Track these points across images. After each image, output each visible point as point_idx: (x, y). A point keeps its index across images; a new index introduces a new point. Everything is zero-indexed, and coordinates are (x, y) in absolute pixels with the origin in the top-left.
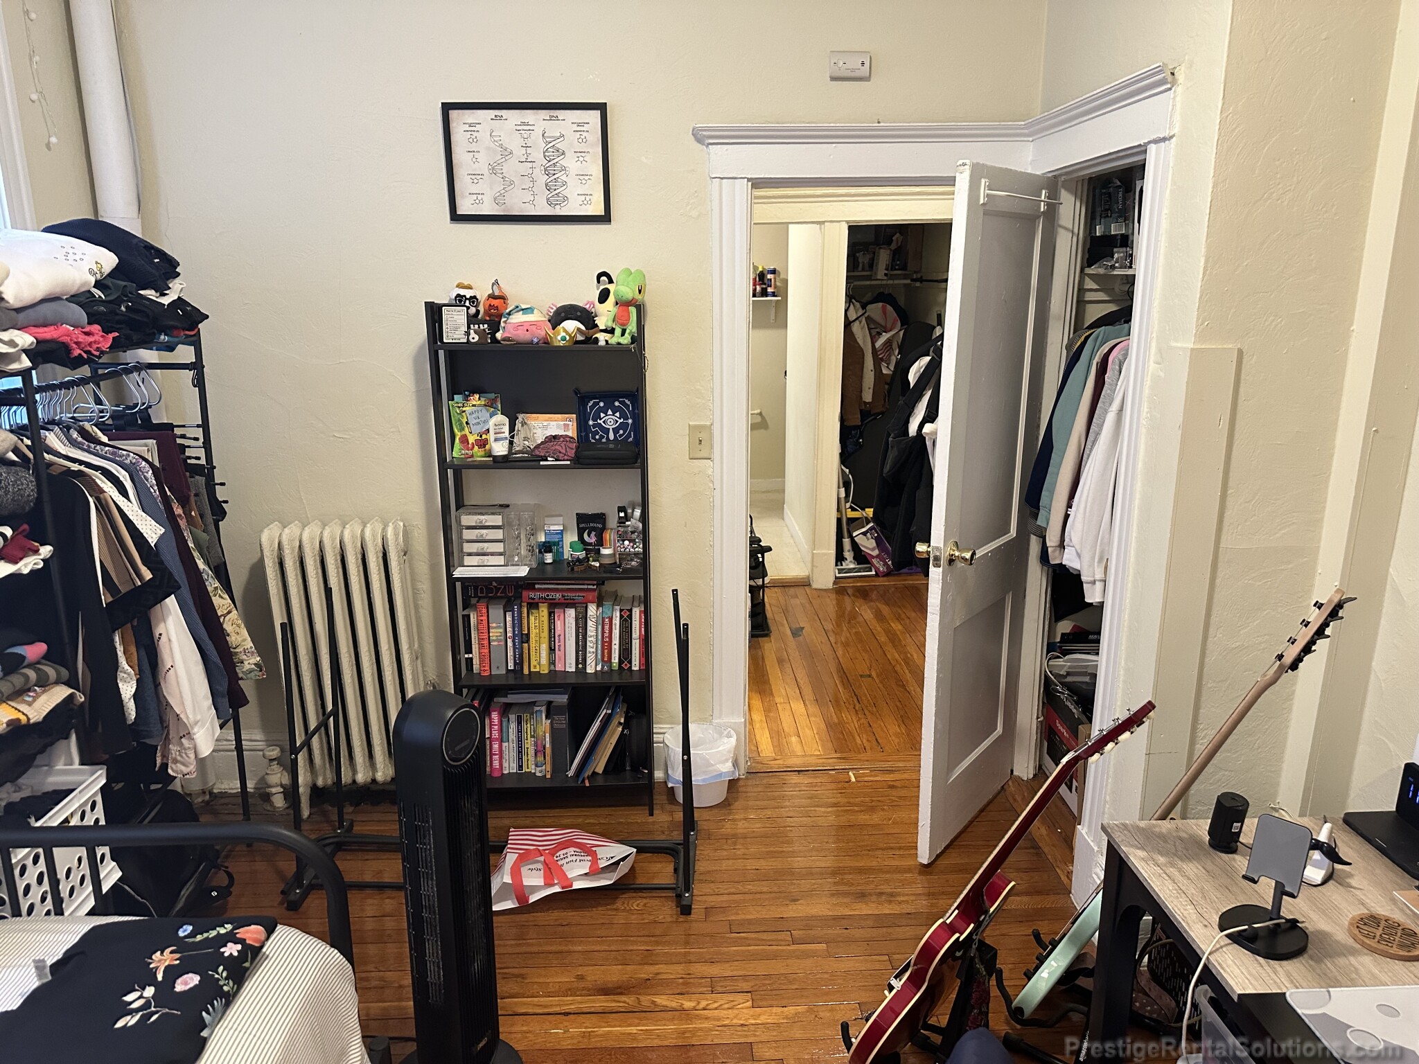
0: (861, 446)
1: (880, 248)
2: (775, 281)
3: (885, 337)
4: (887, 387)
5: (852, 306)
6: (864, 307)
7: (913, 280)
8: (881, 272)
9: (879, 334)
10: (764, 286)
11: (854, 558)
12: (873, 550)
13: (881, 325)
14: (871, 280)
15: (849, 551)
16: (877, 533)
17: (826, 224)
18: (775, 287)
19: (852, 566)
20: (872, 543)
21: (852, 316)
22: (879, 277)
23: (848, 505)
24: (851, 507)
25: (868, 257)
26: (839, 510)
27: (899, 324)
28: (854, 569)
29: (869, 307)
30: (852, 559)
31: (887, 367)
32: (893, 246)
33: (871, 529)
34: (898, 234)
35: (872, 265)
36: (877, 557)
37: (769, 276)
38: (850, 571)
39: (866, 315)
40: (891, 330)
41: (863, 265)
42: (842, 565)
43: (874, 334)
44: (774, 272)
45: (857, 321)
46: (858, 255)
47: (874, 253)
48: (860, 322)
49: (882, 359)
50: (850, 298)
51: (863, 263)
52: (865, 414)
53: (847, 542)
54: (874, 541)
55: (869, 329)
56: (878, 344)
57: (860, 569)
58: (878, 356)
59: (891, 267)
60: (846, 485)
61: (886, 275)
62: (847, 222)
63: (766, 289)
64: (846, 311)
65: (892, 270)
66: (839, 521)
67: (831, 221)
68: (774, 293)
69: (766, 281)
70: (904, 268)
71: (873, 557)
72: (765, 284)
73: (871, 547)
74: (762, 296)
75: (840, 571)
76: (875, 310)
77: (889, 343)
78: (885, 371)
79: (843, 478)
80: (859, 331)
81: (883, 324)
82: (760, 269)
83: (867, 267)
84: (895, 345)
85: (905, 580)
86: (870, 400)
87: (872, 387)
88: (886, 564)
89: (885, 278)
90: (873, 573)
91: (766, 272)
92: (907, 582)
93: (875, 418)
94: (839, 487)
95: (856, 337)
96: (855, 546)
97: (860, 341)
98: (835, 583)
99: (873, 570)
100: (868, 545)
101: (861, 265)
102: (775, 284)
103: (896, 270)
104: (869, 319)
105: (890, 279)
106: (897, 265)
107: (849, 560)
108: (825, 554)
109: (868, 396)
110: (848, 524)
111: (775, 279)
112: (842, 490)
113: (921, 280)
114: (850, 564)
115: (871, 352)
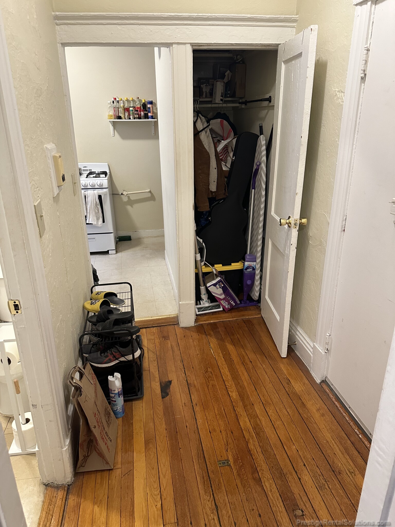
0: (210, 222)
1: (217, 81)
2: (153, 109)
3: (223, 143)
4: (226, 179)
5: (199, 119)
6: (208, 122)
7: (240, 103)
8: (218, 98)
9: (219, 141)
10: (146, 112)
11: (208, 298)
12: (221, 295)
13: (220, 136)
14: (212, 104)
15: (205, 294)
16: (223, 284)
17: (174, 46)
18: (153, 113)
19: (207, 305)
20: (220, 291)
21: (200, 126)
22: (217, 102)
23: (203, 263)
24: (205, 264)
25: (209, 87)
26: (196, 267)
27: (232, 134)
28: (209, 307)
29: (212, 122)
30: (207, 300)
31: (225, 165)
32: (226, 80)
33: (219, 282)
34: (228, 71)
35: (211, 94)
36: (224, 299)
37: (149, 106)
38: (206, 308)
39: (210, 127)
40: (227, 139)
41: (206, 94)
42: (200, 304)
43: (215, 141)
44: (151, 103)
45: (204, 132)
46: (202, 86)
47: (213, 85)
48: (206, 132)
49: (222, 160)
50: (197, 112)
51: (206, 92)
52: (212, 200)
53: (203, 288)
54: (221, 289)
55: (213, 138)
56: (219, 148)
57: (213, 306)
58: (219, 157)
59: (224, 95)
60: (201, 251)
61: (221, 100)
62: (192, 45)
63: (147, 114)
64: (195, 123)
65: (225, 97)
66: (197, 275)
67: (178, 43)
68: (152, 116)
69: (147, 109)
70: (233, 95)
71: (221, 300)
72: (147, 111)
73: (219, 293)
74: (145, 118)
75: (199, 309)
76: (216, 123)
77: (226, 148)
78: (224, 168)
79: (198, 245)
80: (205, 138)
81: (221, 134)
82: (143, 102)
83: (208, 95)
84: (230, 149)
85: (243, 315)
86: (215, 190)
87: (216, 181)
88: (229, 303)
89: (221, 102)
90: (221, 309)
91: (146, 103)
92: (244, 317)
93: (219, 203)
94: (196, 253)
95: (204, 143)
96: (208, 292)
97: (206, 146)
98: (196, 321)
99: (221, 307)
100: (217, 292)
101: (204, 94)
102: (153, 111)
103: (228, 97)
104: (211, 130)
105: (225, 103)
106: (228, 94)
107: (205, 300)
108: (188, 304)
109: (213, 187)
110: (203, 277)
111: (152, 107)
112: (198, 256)
113: (245, 103)
114: (205, 303)
115: (214, 154)
